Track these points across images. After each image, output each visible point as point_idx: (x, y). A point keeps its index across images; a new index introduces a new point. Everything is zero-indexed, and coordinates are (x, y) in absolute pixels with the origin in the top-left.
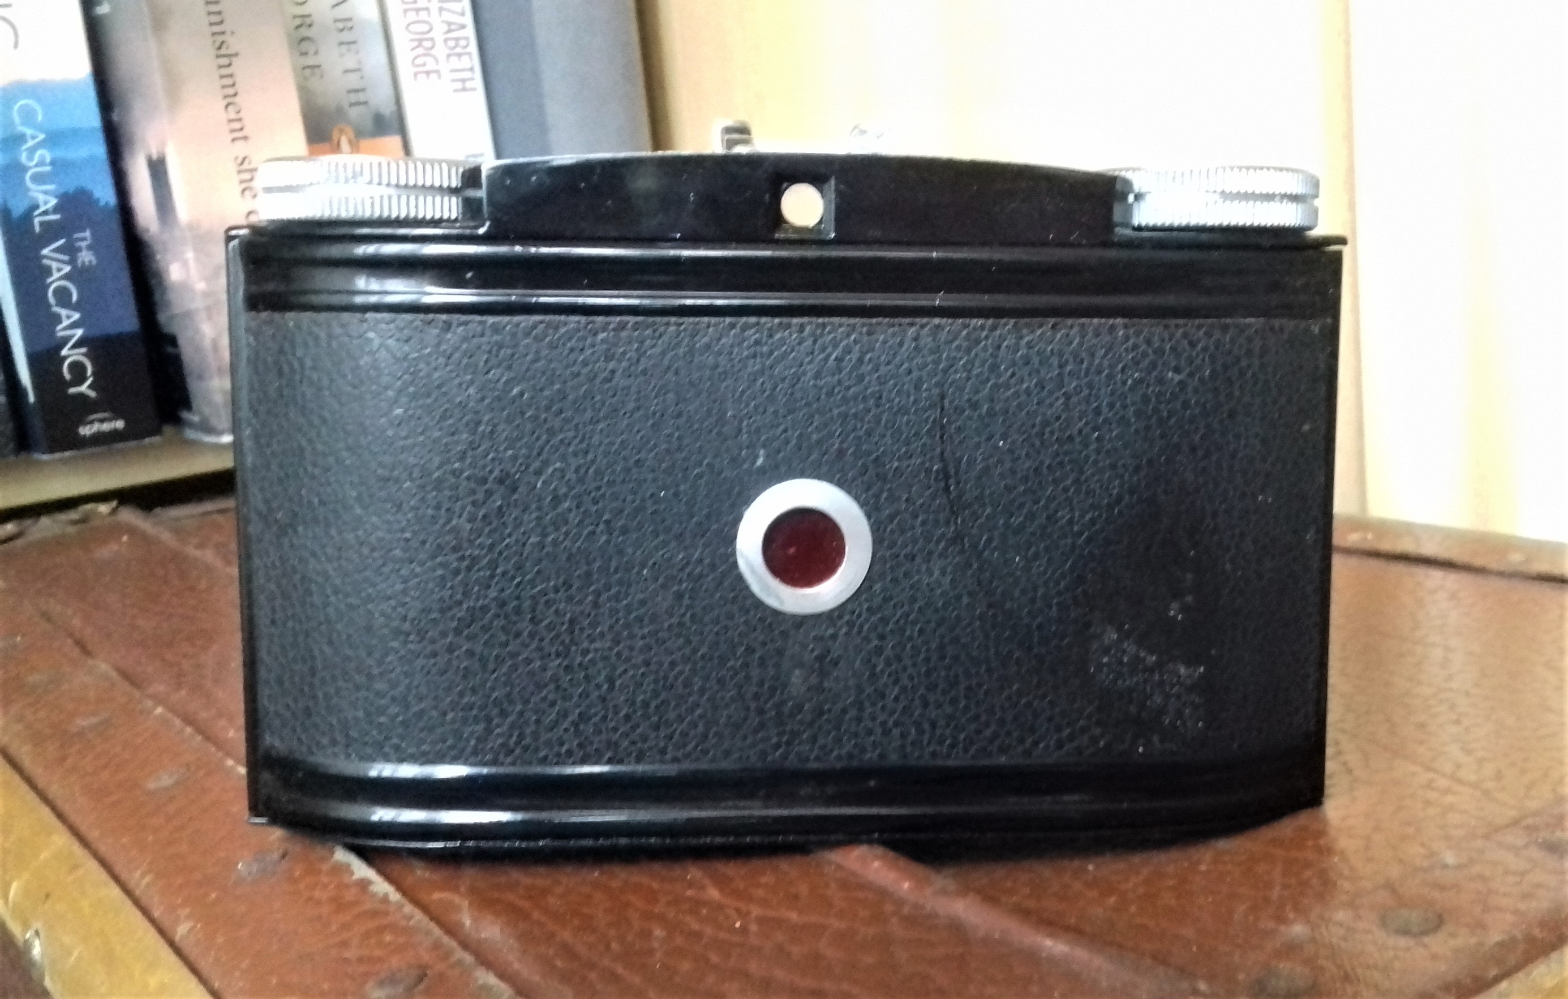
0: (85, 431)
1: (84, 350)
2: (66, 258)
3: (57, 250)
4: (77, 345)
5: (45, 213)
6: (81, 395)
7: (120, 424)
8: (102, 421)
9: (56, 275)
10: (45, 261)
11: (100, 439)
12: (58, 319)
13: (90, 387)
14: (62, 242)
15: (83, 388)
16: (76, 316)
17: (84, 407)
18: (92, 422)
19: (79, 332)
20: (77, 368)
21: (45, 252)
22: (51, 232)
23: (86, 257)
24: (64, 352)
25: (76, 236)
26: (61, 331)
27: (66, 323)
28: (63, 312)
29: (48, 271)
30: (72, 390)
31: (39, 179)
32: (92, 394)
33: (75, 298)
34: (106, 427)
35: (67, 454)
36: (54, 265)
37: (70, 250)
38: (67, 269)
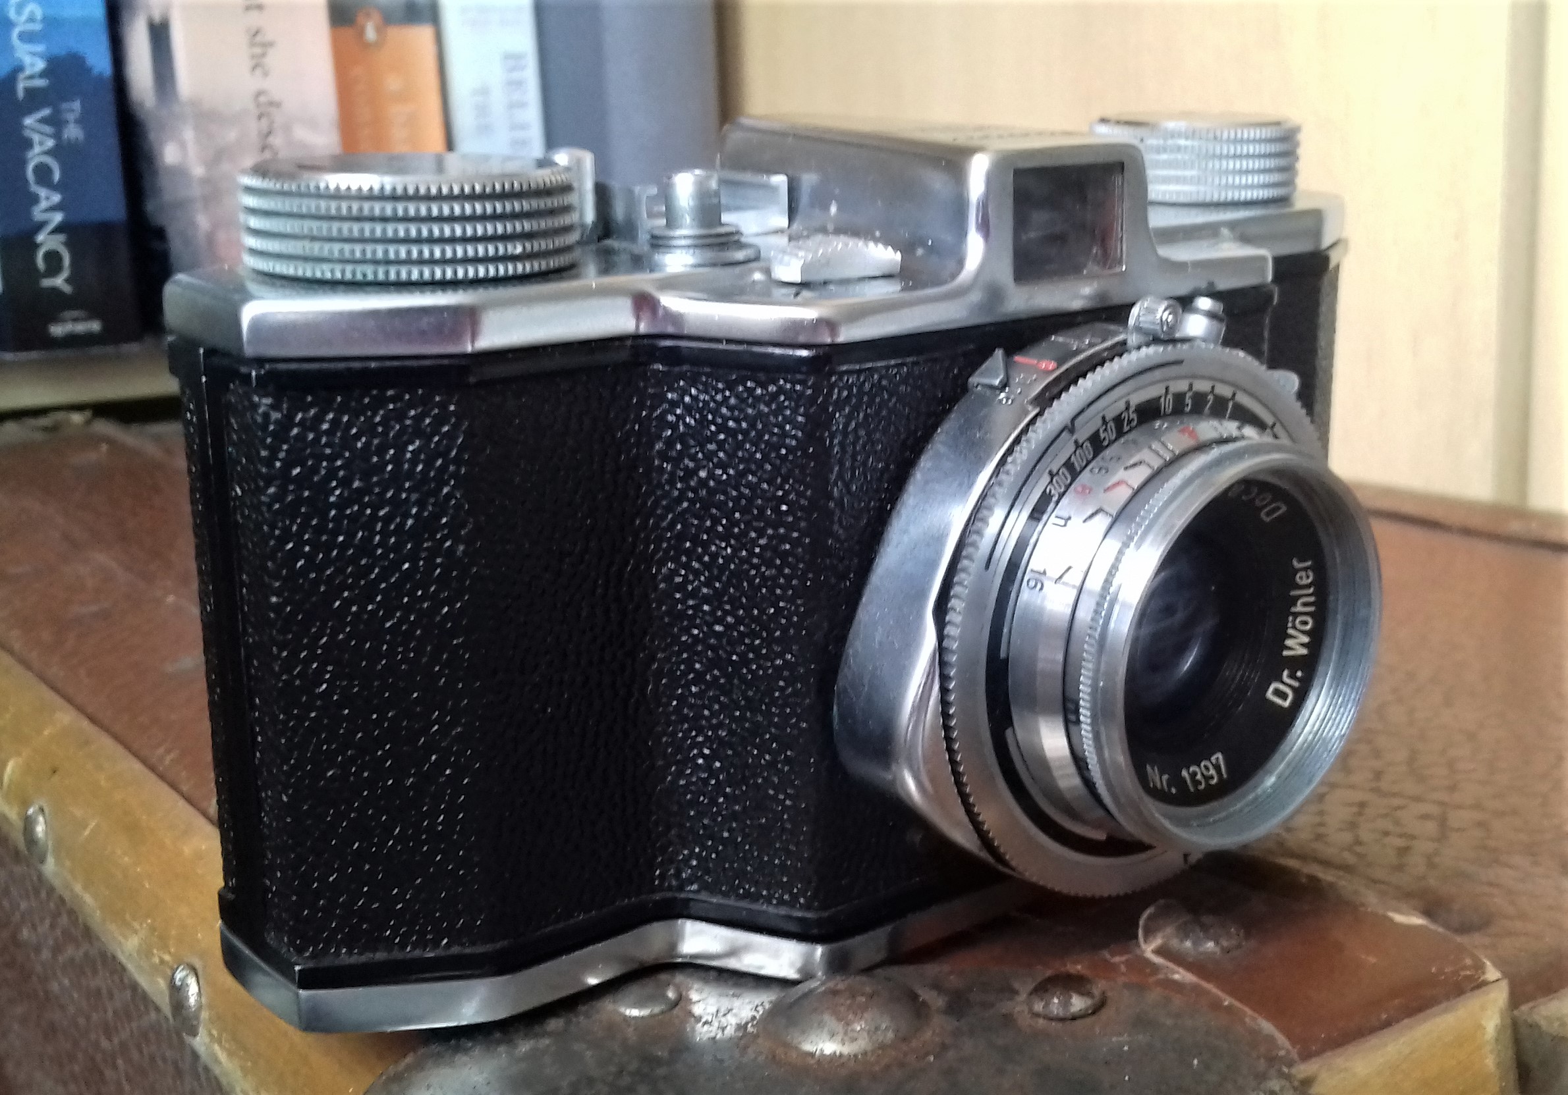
0: (57, 330)
1: (61, 237)
2: (48, 129)
3: (43, 121)
4: (57, 230)
5: (31, 77)
6: (55, 290)
7: (95, 326)
8: (75, 320)
9: (37, 149)
10: (27, 133)
11: (72, 341)
12: (35, 199)
13: (67, 281)
14: (46, 112)
15: (59, 281)
16: (56, 198)
17: (57, 304)
18: (64, 321)
19: (58, 218)
20: (53, 259)
21: (28, 121)
22: (35, 99)
23: (73, 132)
24: (41, 238)
25: (65, 106)
26: (38, 213)
27: (44, 204)
28: (42, 192)
29: (29, 144)
30: (47, 283)
31: (27, 37)
32: (67, 289)
33: (57, 176)
34: (80, 328)
35: (34, 355)
36: (36, 138)
37: (56, 122)
38: (50, 143)
